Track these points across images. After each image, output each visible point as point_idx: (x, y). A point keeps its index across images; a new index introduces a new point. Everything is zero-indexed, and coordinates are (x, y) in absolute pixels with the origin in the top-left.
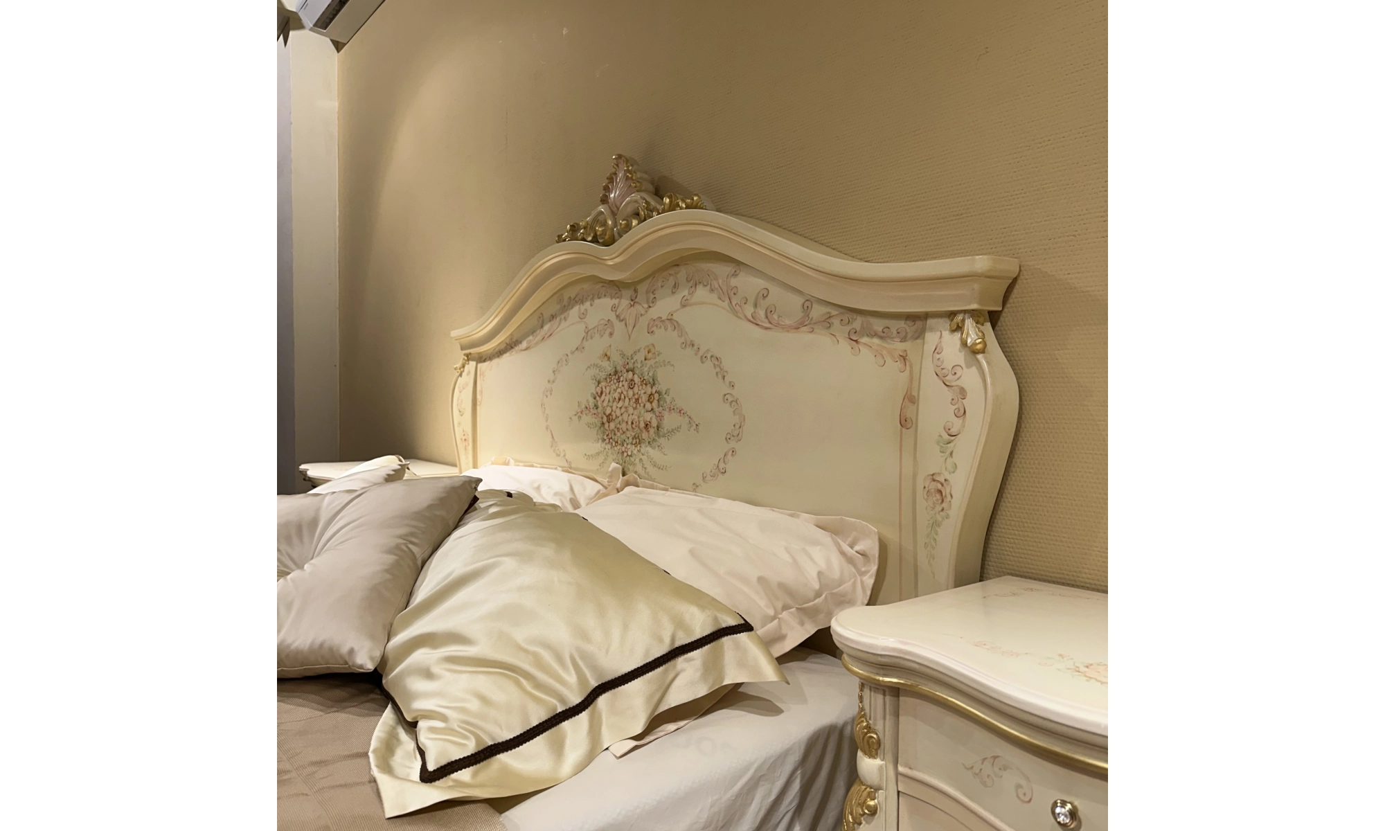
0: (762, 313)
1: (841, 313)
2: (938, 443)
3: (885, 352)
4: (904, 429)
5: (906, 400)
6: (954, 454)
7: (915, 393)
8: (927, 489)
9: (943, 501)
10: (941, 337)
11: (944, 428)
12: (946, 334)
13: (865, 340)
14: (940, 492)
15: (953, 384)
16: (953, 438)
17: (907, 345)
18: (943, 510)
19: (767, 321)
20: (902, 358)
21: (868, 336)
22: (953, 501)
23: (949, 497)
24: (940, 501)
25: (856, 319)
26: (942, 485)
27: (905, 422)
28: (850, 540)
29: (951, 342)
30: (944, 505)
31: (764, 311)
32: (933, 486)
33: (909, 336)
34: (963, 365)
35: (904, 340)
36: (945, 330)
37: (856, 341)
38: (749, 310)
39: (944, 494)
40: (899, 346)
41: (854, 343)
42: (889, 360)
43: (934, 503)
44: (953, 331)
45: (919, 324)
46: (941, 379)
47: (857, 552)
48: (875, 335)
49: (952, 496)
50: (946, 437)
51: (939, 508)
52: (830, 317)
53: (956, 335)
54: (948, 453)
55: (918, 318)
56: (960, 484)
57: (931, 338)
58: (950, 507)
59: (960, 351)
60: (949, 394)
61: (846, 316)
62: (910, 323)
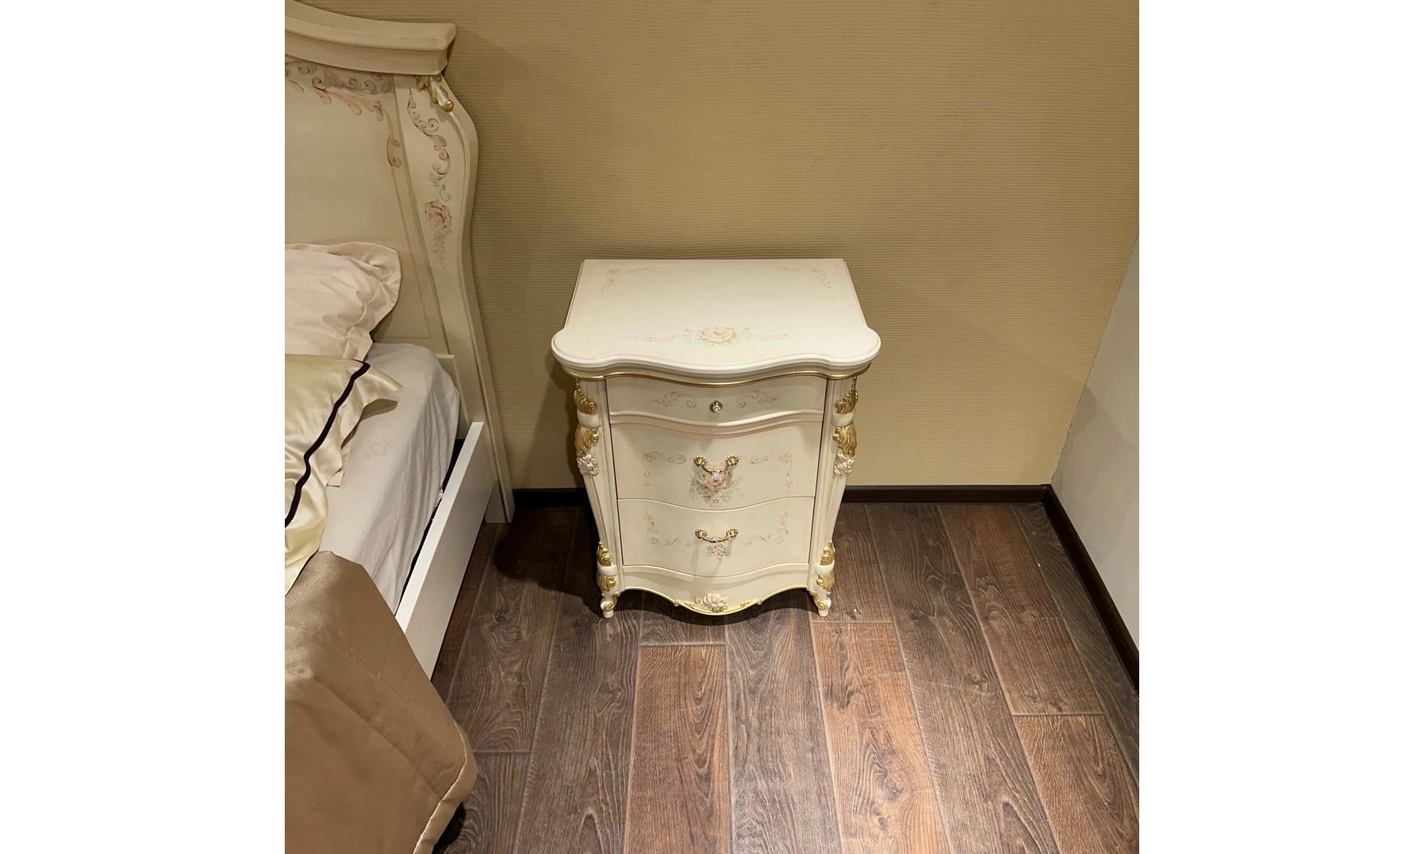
2: (430, 180)
3: (358, 103)
4: (394, 167)
5: (390, 144)
6: (446, 187)
7: (397, 138)
8: (428, 213)
9: (444, 221)
10: (411, 94)
11: (434, 169)
12: (414, 91)
13: (332, 89)
14: (441, 215)
15: (433, 134)
16: (442, 176)
17: (379, 97)
18: (445, 227)
20: (377, 109)
21: (335, 86)
22: (452, 220)
23: (448, 217)
24: (442, 221)
25: (316, 68)
26: (441, 210)
27: (393, 162)
28: (364, 258)
29: (421, 98)
30: (445, 223)
33: (378, 90)
34: (438, 120)
35: (374, 92)
36: (414, 88)
37: (323, 90)
39: (444, 216)
40: (374, 98)
41: (322, 92)
42: (364, 110)
43: (437, 223)
44: (422, 91)
46: (421, 130)
47: (374, 266)
48: (343, 86)
49: (450, 217)
50: (437, 175)
51: (441, 226)
53: (425, 93)
54: (441, 187)
55: (387, 81)
56: (457, 208)
57: (403, 94)
58: (451, 225)
59: (432, 107)
60: (431, 142)
61: (304, 65)
62: (376, 78)
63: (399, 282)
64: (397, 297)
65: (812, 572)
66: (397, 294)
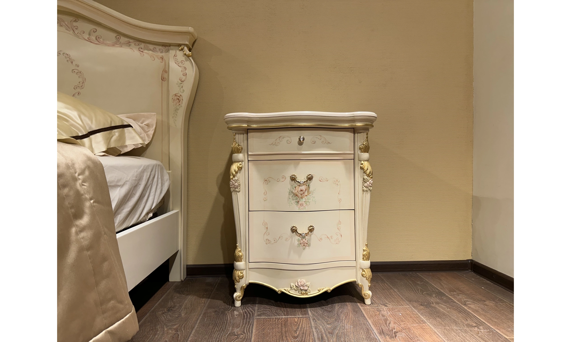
0: (94, 38)
1: (134, 42)
2: (177, 84)
3: (154, 56)
4: (163, 81)
5: (164, 72)
6: (183, 87)
7: (167, 70)
8: (173, 99)
9: (179, 102)
10: (176, 52)
11: (179, 80)
12: (178, 51)
15: (181, 66)
16: (182, 82)
17: (163, 54)
18: (179, 105)
19: (97, 41)
20: (161, 58)
21: (147, 50)
22: (183, 101)
23: (182, 100)
24: (178, 102)
25: (141, 44)
26: (179, 97)
27: (163, 79)
28: (141, 121)
29: (180, 54)
30: (180, 103)
31: (95, 37)
33: (164, 51)
34: (185, 61)
35: (162, 52)
36: (177, 50)
38: (86, 36)
39: (180, 100)
40: (161, 55)
41: (141, 52)
42: (156, 59)
43: (176, 103)
44: (180, 50)
45: (167, 48)
46: (177, 64)
47: (144, 125)
48: (150, 50)
49: (183, 100)
50: (180, 82)
52: (129, 42)
53: (181, 52)
54: (181, 86)
55: (167, 46)
56: (186, 95)
57: (172, 52)
58: (182, 103)
59: (183, 56)
60: (180, 69)
61: (137, 43)
62: (164, 47)
63: (154, 130)
64: (151, 138)
65: (358, 267)
66: (151, 136)
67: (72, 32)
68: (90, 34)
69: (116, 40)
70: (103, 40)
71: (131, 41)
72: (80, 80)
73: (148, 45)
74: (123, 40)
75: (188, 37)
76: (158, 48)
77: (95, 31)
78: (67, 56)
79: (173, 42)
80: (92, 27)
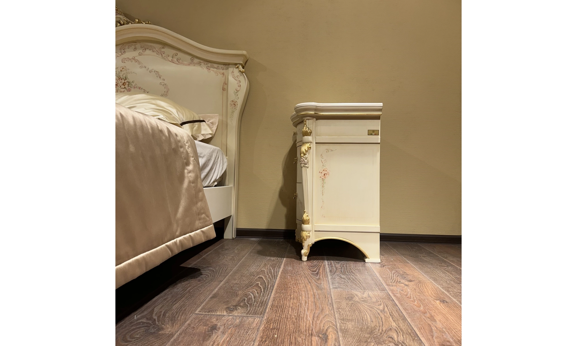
0: (175, 60)
1: (204, 62)
2: (234, 93)
3: (218, 72)
4: (224, 91)
5: (224, 84)
7: (227, 82)
8: (231, 104)
10: (233, 69)
12: (235, 69)
13: (212, 69)
14: (234, 104)
15: (237, 80)
18: (235, 108)
19: (177, 62)
20: (223, 74)
23: (237, 105)
25: (209, 64)
26: (235, 102)
27: (223, 89)
28: (208, 120)
29: (236, 71)
30: (236, 107)
31: (177, 59)
32: (233, 103)
33: (224, 69)
34: (240, 76)
35: (223, 70)
37: (209, 69)
38: (170, 59)
42: (219, 74)
43: (233, 107)
44: (236, 68)
45: (227, 66)
46: (234, 79)
47: (209, 123)
48: (215, 68)
50: (236, 91)
51: (234, 108)
52: (200, 63)
54: (237, 95)
55: (227, 65)
56: (240, 102)
57: (231, 70)
58: (237, 107)
59: (238, 72)
60: (236, 82)
61: (205, 63)
62: (224, 66)
63: (217, 127)
64: (214, 132)
67: (160, 55)
68: (173, 57)
69: (190, 61)
70: (182, 61)
71: (202, 61)
72: (166, 90)
73: (213, 64)
74: (196, 61)
75: (243, 58)
76: (220, 66)
77: (176, 55)
78: (157, 73)
79: (231, 62)
80: (174, 52)
